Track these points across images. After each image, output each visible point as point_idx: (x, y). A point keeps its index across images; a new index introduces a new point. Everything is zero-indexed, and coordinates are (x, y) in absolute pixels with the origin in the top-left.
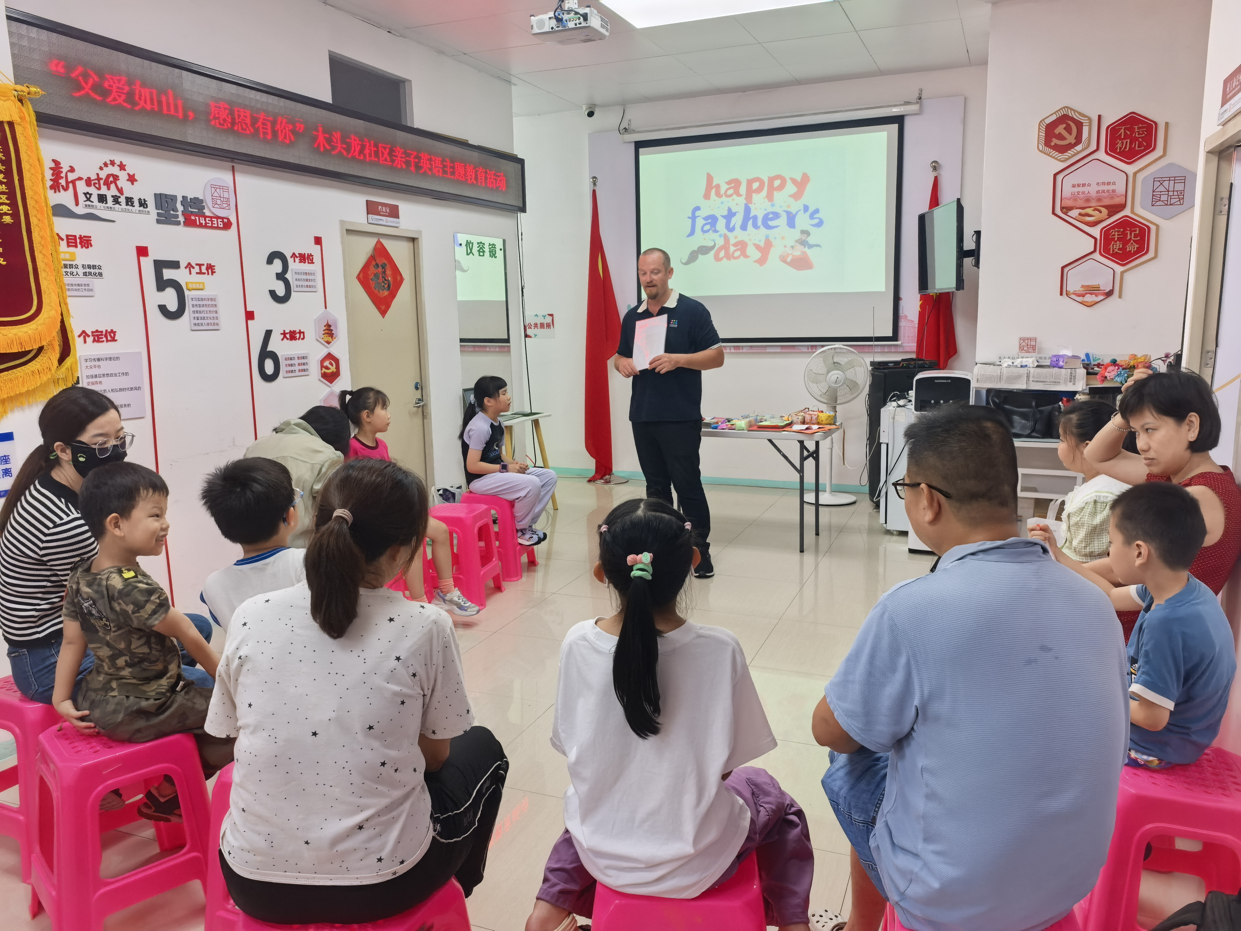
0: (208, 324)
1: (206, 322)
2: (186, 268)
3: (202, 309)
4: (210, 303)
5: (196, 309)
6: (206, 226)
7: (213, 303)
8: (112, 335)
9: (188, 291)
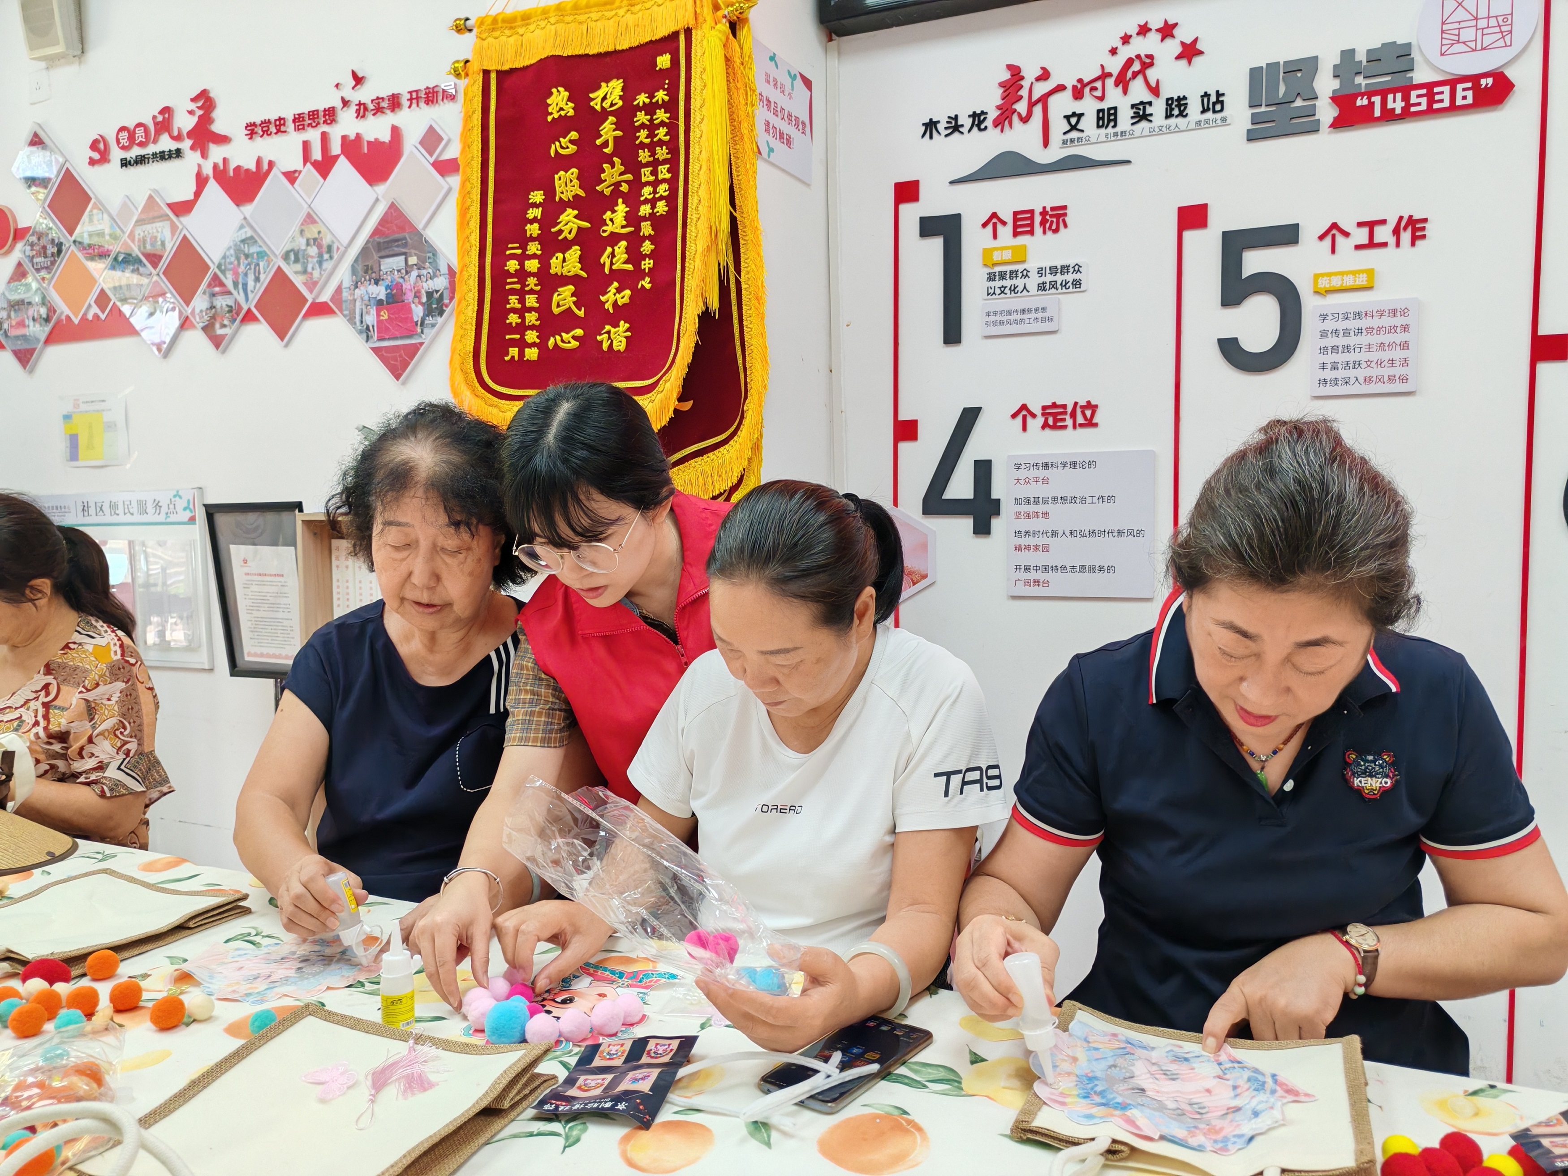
0: (1368, 380)
1: (1361, 373)
2: (1321, 238)
3: (1352, 341)
4: (1387, 321)
5: (1331, 341)
6: (1407, 114)
7: (1399, 321)
8: (1088, 413)
9: (1317, 297)
